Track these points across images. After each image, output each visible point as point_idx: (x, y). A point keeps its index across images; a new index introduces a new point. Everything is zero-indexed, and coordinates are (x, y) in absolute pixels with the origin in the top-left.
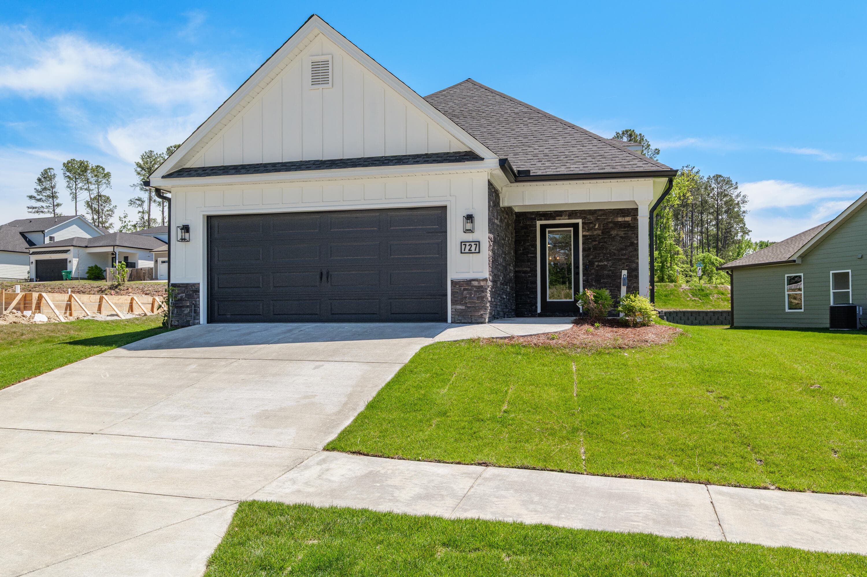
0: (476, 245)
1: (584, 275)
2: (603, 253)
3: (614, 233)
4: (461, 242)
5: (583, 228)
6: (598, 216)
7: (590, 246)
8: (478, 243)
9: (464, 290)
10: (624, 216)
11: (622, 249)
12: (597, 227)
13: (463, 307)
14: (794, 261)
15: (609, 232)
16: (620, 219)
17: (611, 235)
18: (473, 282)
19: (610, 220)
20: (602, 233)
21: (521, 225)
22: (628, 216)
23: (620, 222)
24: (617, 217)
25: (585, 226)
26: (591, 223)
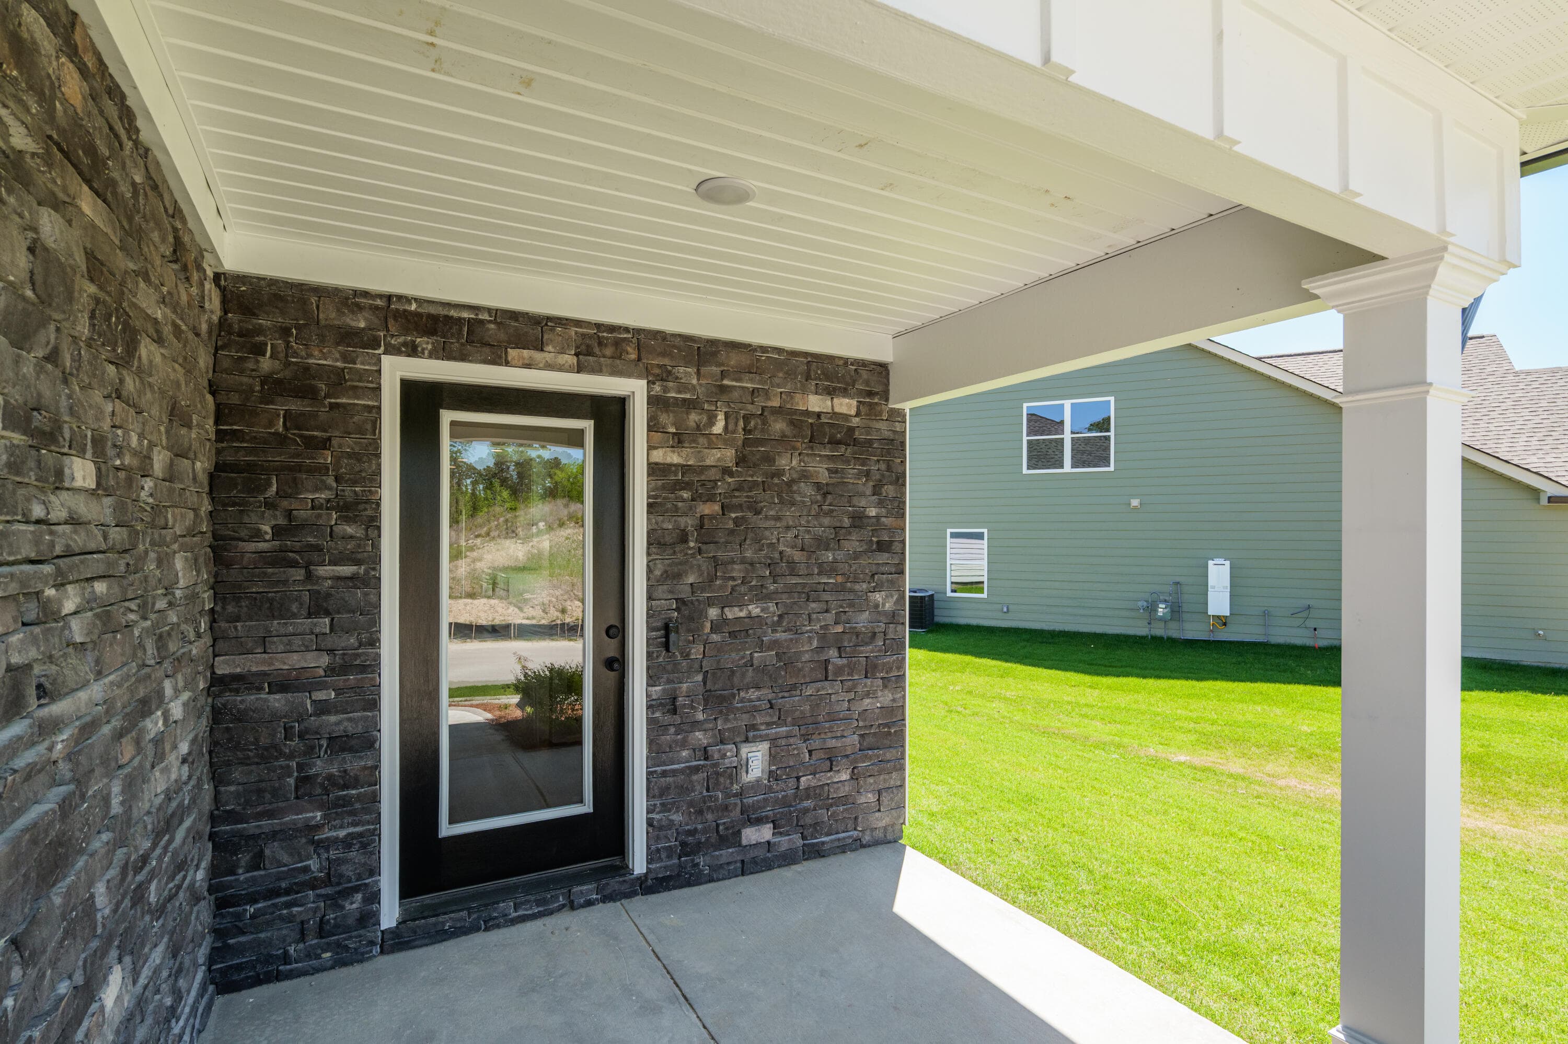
1: (652, 679)
2: (743, 561)
3: (788, 463)
5: (653, 426)
6: (723, 375)
7: (688, 522)
10: (831, 392)
11: (822, 544)
12: (718, 428)
15: (769, 459)
16: (816, 403)
17: (779, 473)
19: (776, 403)
20: (741, 460)
21: (266, 364)
22: (845, 392)
23: (819, 415)
24: (804, 391)
25: (665, 419)
26: (690, 405)
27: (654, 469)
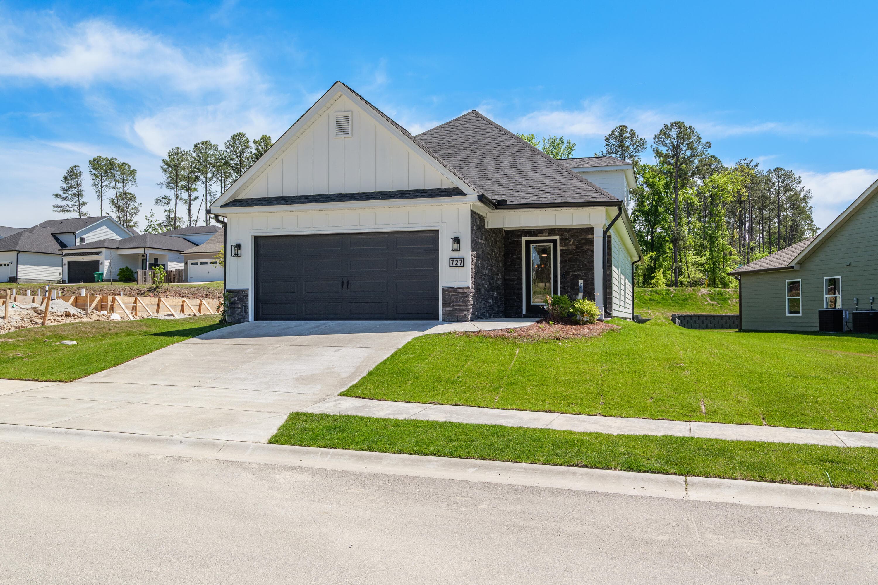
0: (461, 260)
1: (561, 283)
2: (577, 264)
4: (450, 259)
5: (560, 243)
6: (573, 234)
7: (566, 258)
8: (462, 259)
9: (452, 295)
12: (571, 243)
13: (451, 309)
14: (793, 267)
15: (581, 247)
17: (584, 249)
18: (459, 290)
19: (583, 237)
20: (576, 247)
21: (510, 240)
24: (589, 234)
25: (562, 242)
26: (567, 239)
27: (561, 250)
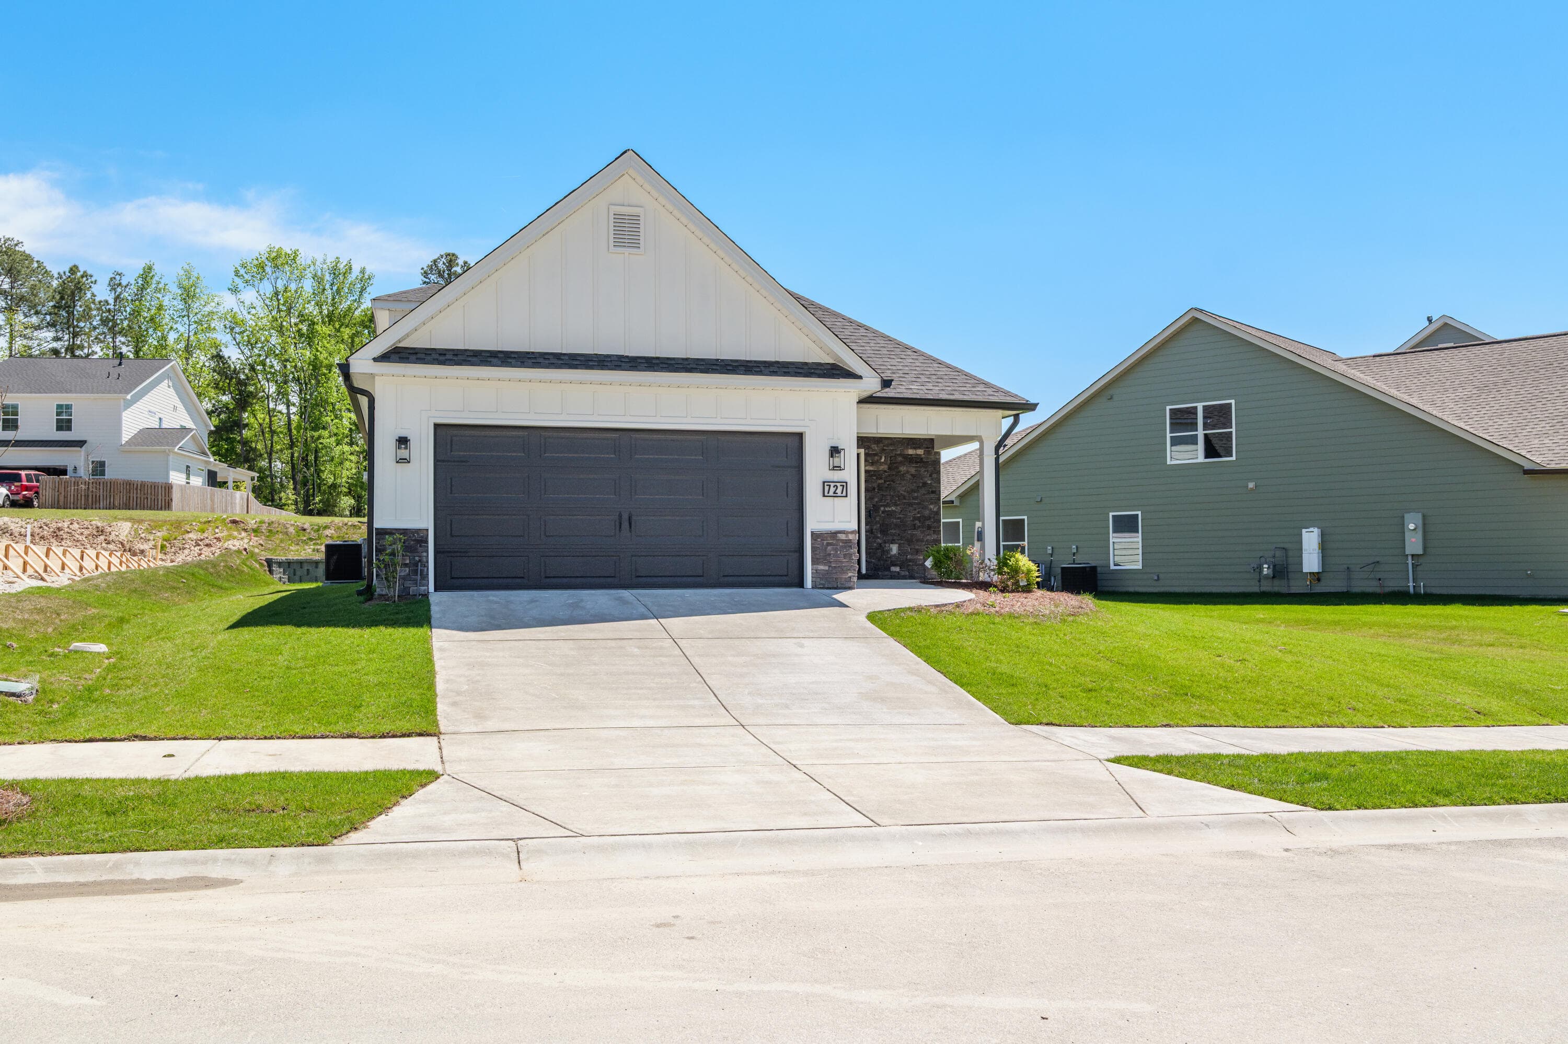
0: (843, 486)
1: (866, 524)
2: (890, 495)
3: (903, 469)
4: (824, 482)
5: (866, 461)
6: (884, 446)
7: (875, 485)
8: (845, 484)
9: (828, 544)
10: (915, 448)
11: (913, 491)
12: (883, 460)
13: (827, 568)
14: (952, 502)
15: (897, 468)
16: (911, 452)
17: (900, 472)
18: (839, 535)
19: (899, 453)
20: (889, 468)
22: (919, 448)
23: (911, 455)
24: (908, 449)
25: (869, 458)
26: (876, 455)
27: (866, 471)
